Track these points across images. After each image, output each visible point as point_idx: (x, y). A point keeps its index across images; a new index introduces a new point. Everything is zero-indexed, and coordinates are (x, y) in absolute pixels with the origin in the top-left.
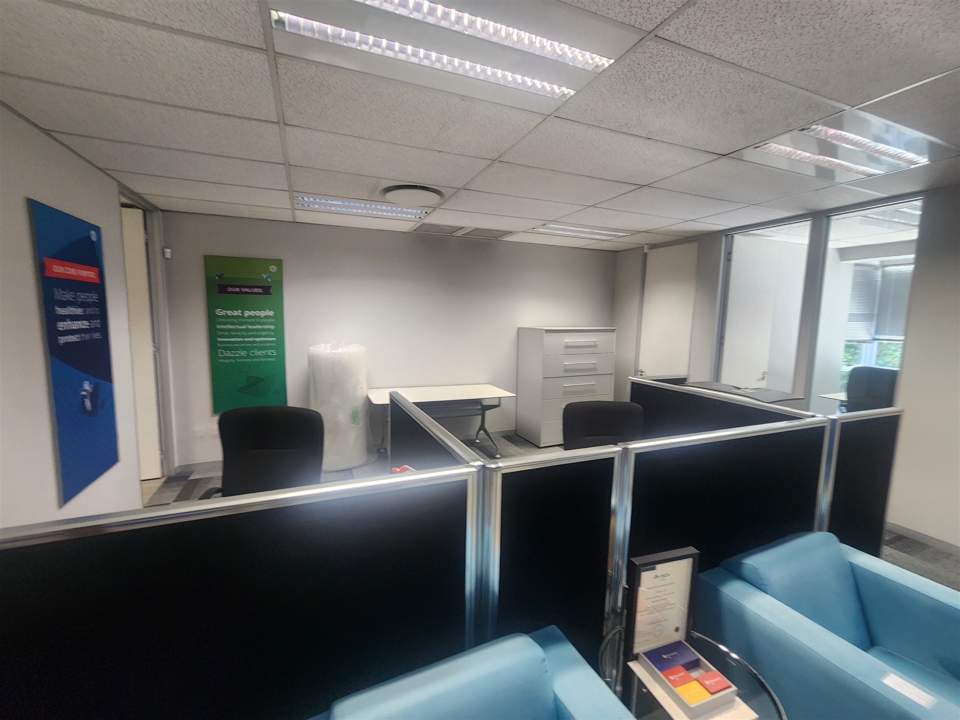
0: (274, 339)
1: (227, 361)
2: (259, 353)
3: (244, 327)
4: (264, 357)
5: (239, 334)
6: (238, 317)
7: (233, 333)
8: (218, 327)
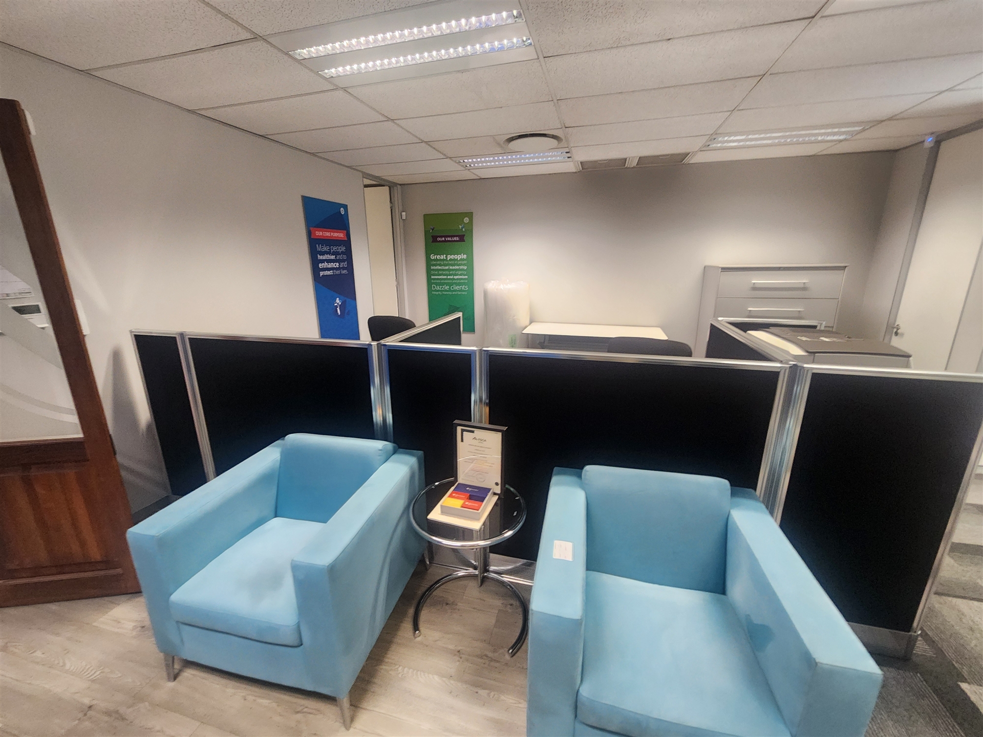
0: (467, 277)
1: (437, 293)
2: (457, 288)
3: (447, 268)
4: (459, 291)
5: (444, 272)
6: (443, 260)
7: (440, 272)
8: (432, 268)
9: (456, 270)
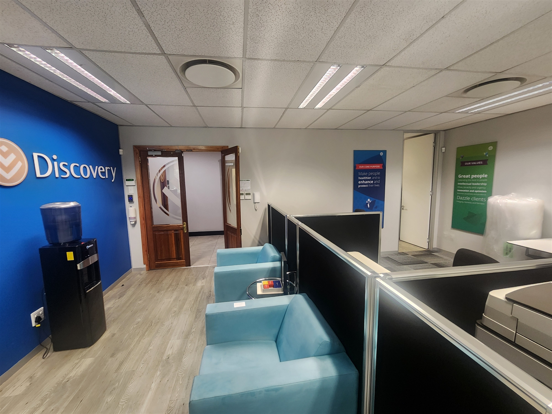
0: (485, 191)
1: (460, 202)
2: (476, 199)
3: (470, 184)
4: (478, 202)
5: (468, 188)
6: (468, 178)
7: (464, 187)
8: (459, 184)
9: (478, 186)
